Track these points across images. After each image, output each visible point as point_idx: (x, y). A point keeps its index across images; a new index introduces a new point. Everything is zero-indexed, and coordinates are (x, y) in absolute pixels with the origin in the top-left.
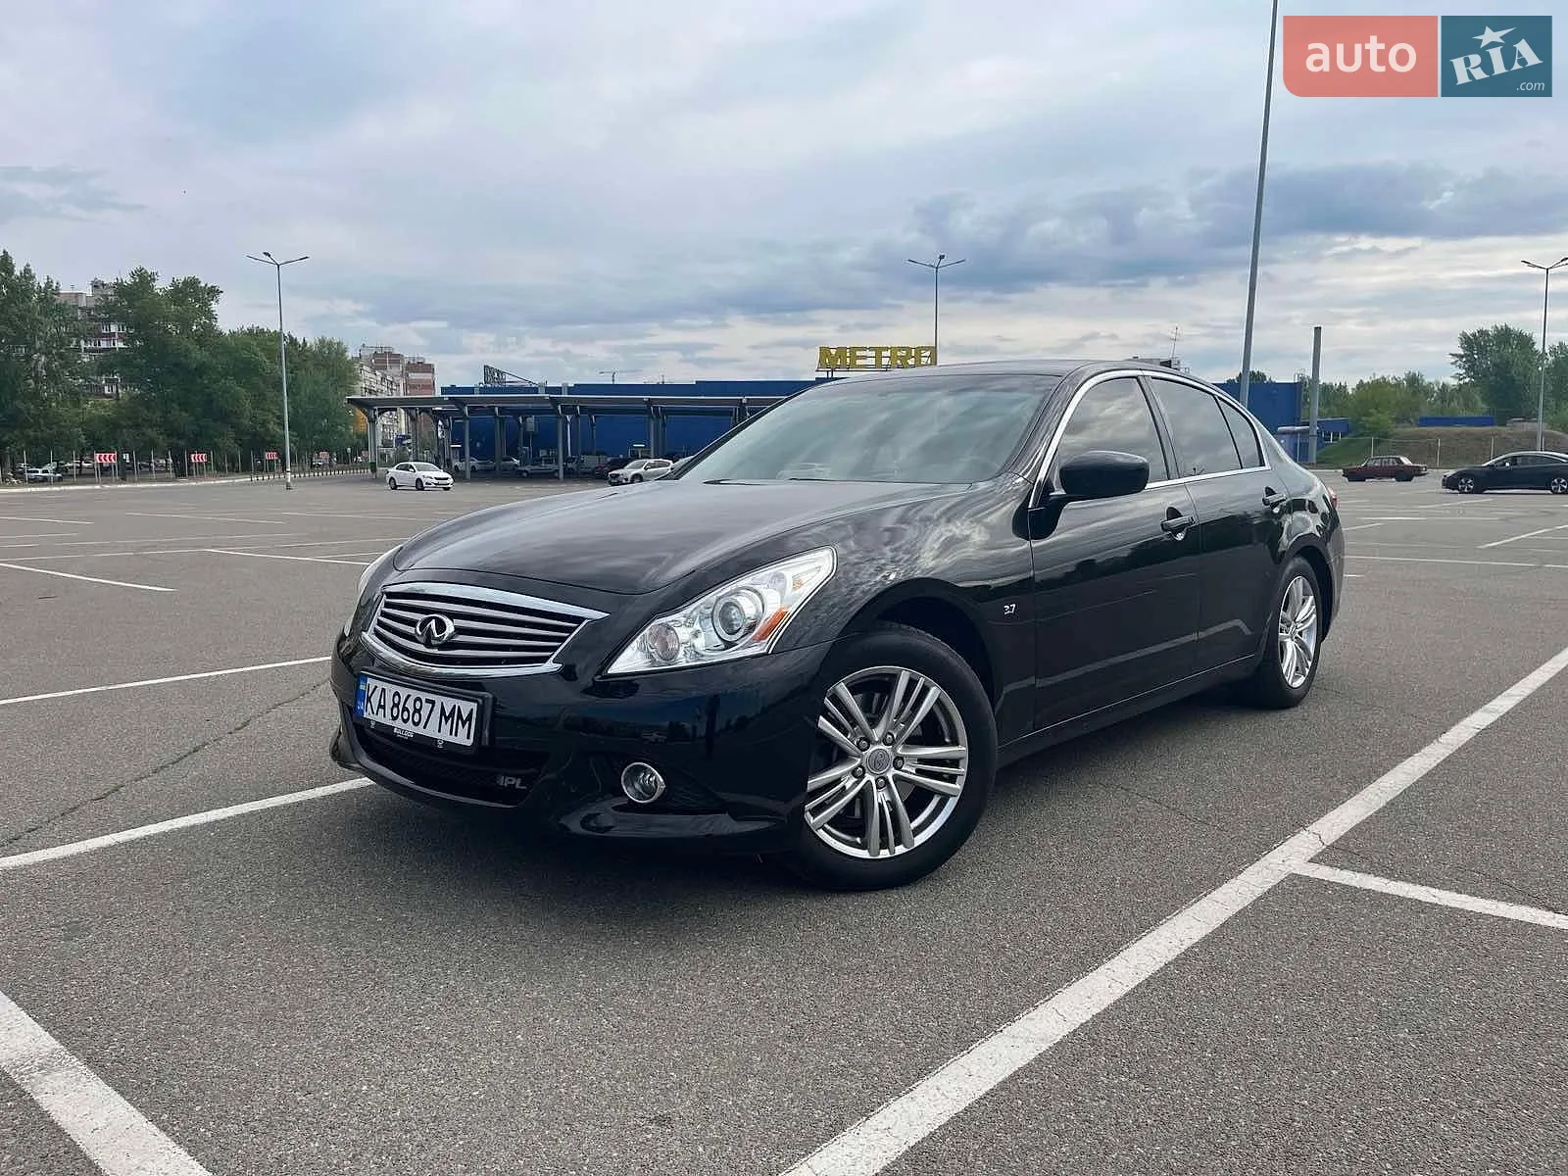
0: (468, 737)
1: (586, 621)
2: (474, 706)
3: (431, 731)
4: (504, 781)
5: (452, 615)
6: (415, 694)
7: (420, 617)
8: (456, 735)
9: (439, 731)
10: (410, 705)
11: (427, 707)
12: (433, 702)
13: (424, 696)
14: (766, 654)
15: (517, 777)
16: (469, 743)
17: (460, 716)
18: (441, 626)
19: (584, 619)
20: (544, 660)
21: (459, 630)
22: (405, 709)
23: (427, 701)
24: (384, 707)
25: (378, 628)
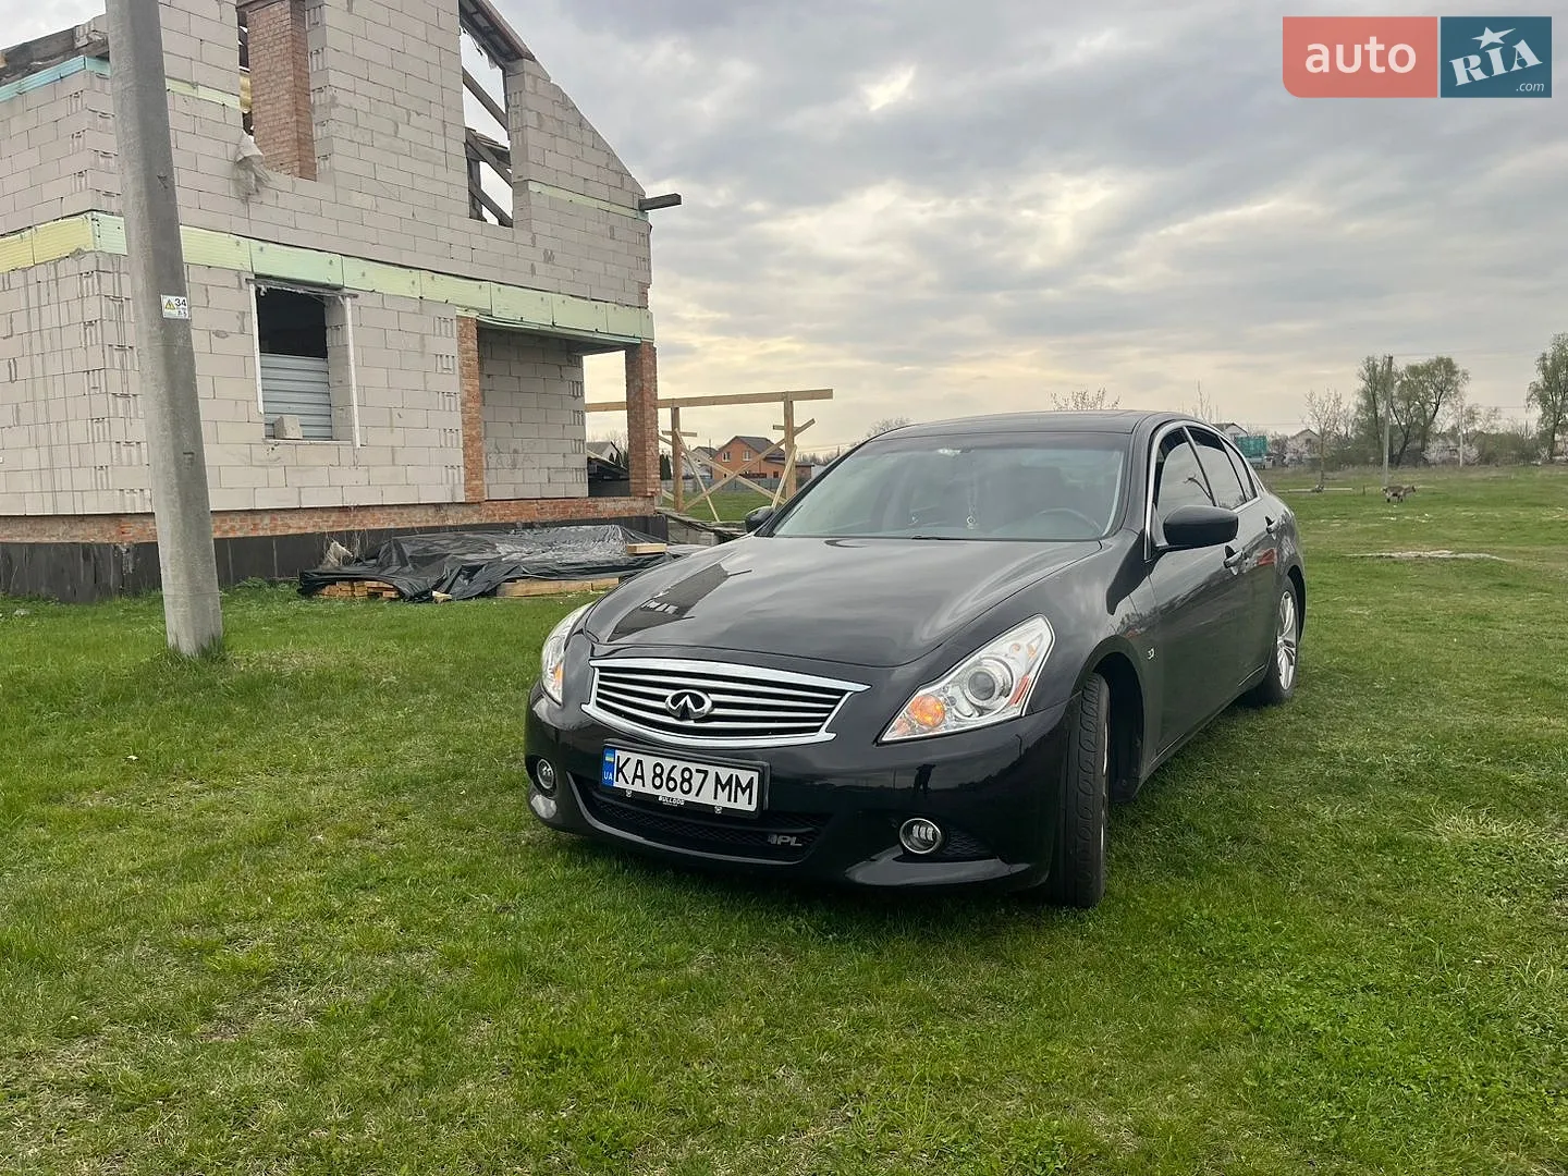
0: (750, 803)
1: (849, 694)
2: (755, 775)
3: (706, 798)
4: (776, 840)
5: (707, 690)
6: (681, 765)
7: (671, 693)
8: (735, 801)
9: (715, 798)
10: (676, 775)
11: (697, 779)
12: (706, 772)
13: (693, 767)
14: (1020, 717)
15: (791, 835)
16: (752, 808)
17: (738, 783)
18: (699, 702)
19: (847, 691)
20: (817, 729)
21: (716, 704)
22: (669, 779)
23: (698, 771)
24: (642, 777)
25: (599, 699)
